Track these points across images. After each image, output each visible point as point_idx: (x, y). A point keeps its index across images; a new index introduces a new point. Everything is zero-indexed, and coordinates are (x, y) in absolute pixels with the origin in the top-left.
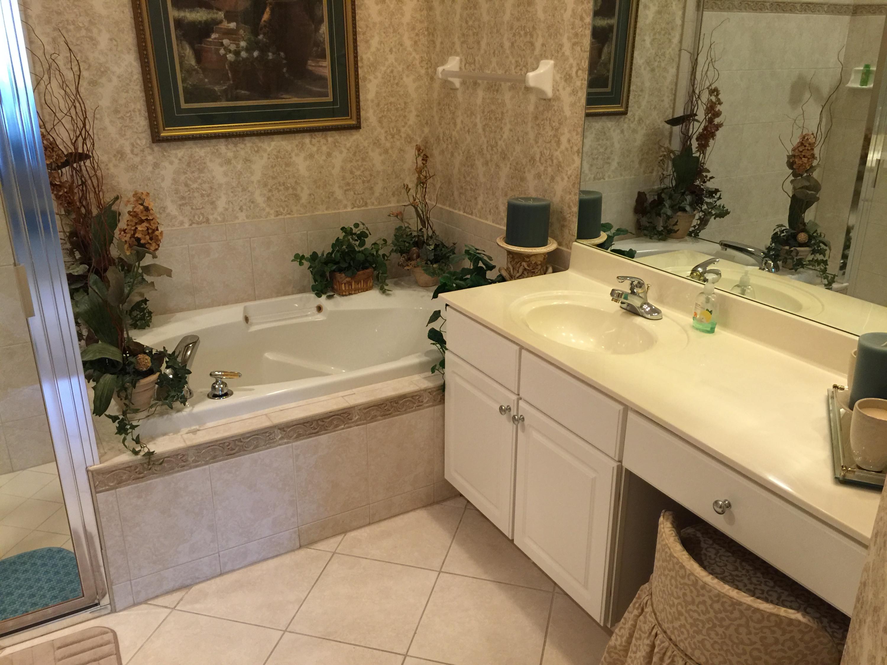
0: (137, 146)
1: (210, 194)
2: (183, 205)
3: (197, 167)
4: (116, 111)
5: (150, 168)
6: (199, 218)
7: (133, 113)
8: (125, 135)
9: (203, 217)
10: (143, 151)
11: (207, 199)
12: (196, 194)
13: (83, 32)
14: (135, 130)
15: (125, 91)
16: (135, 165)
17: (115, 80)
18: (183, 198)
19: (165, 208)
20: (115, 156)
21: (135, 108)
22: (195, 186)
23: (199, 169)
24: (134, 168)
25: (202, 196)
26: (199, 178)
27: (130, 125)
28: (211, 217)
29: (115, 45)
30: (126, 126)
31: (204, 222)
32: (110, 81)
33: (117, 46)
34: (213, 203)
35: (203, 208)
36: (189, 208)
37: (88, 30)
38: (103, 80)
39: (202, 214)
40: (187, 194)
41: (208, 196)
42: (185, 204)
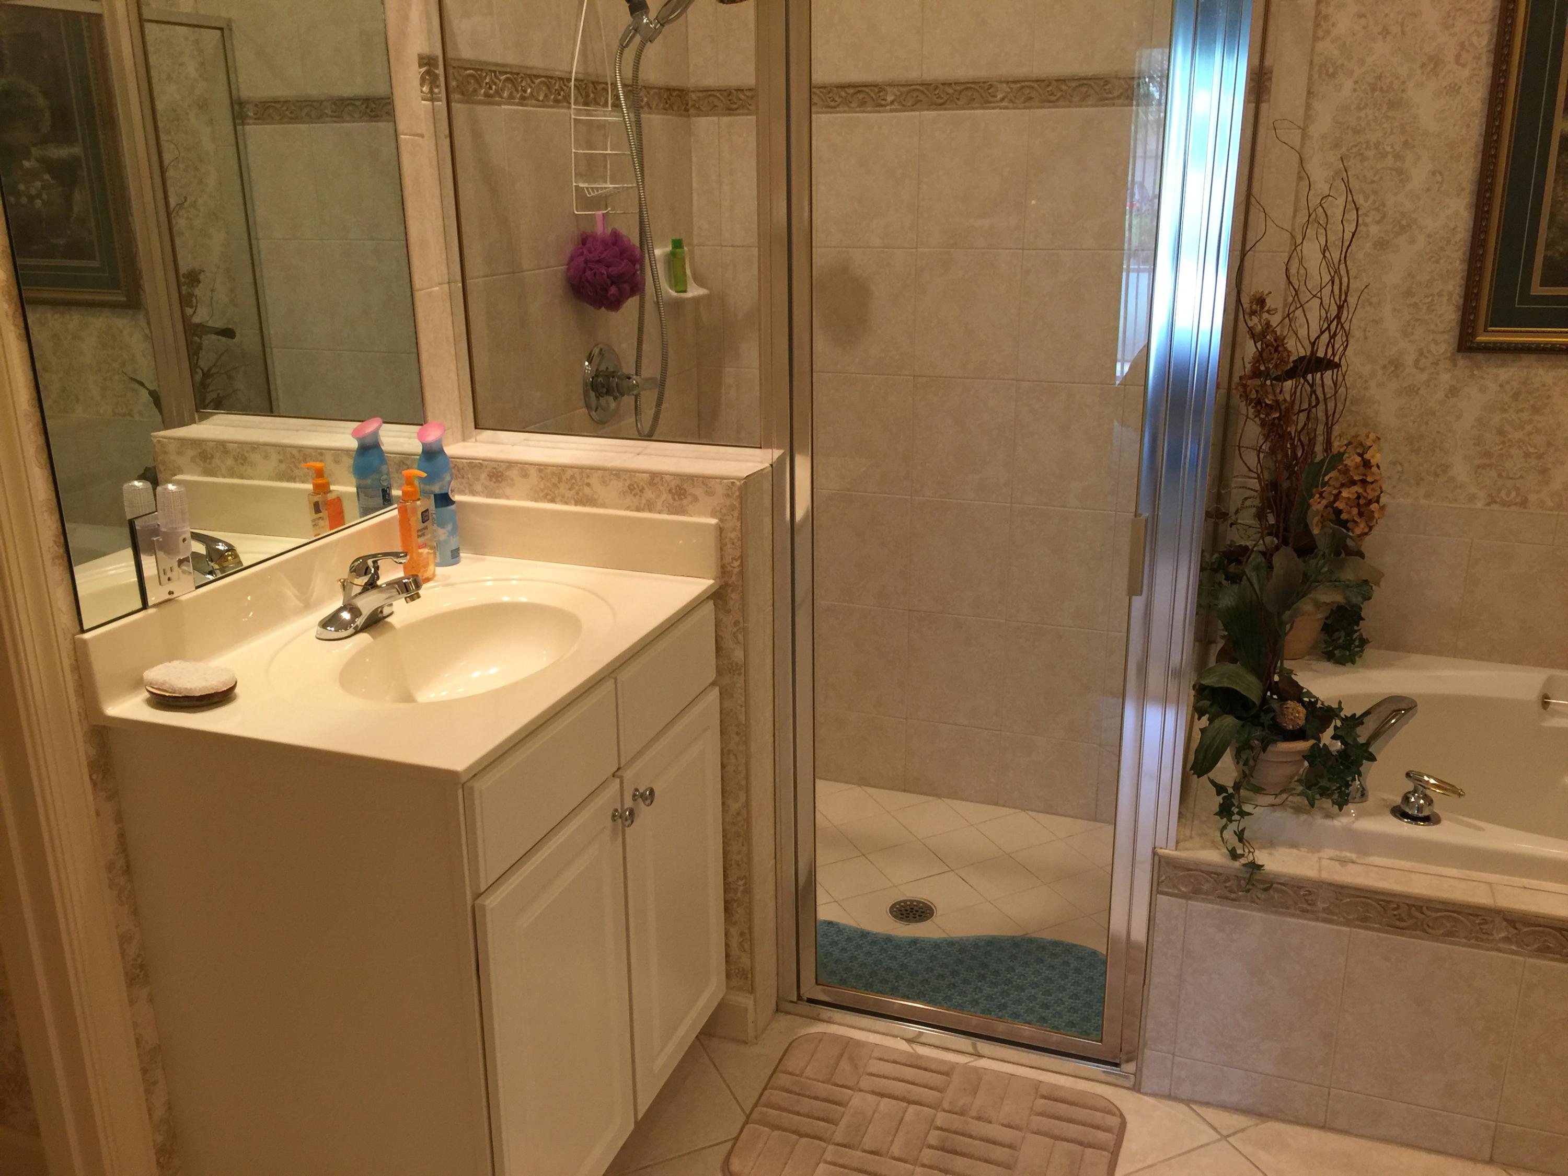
0: (1427, 355)
1: (1544, 454)
2: (1484, 466)
3: (1532, 402)
4: (1409, 293)
5: (1440, 395)
6: (1508, 494)
7: (1436, 298)
8: (1412, 334)
9: (1518, 494)
10: (1436, 364)
11: (1534, 462)
12: (1513, 451)
13: (1389, 161)
14: (1432, 327)
15: (1433, 259)
16: (1415, 386)
17: (1421, 240)
18: (1488, 454)
19: (1447, 467)
20: (1384, 367)
21: (1441, 290)
22: (1518, 435)
23: (1533, 406)
24: (1411, 391)
25: (1527, 455)
26: (1531, 421)
27: (1426, 317)
28: (1532, 497)
29: (1437, 183)
30: (1417, 320)
31: (1515, 504)
32: (1412, 242)
33: (1442, 183)
34: (1544, 471)
35: (1521, 477)
36: (1493, 473)
37: (1397, 157)
38: (1402, 240)
39: (1517, 489)
40: (1497, 448)
41: (1540, 457)
42: (1489, 465)
